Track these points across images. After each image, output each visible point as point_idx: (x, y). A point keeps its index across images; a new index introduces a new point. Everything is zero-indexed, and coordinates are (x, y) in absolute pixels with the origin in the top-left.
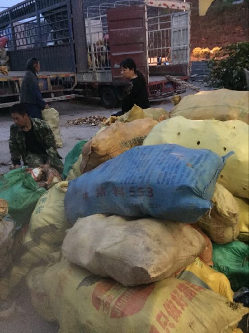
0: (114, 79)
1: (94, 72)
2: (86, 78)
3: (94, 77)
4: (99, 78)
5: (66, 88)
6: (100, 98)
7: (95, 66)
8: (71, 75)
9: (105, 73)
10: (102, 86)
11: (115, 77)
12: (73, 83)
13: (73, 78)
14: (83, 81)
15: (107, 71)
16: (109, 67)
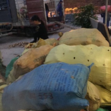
1: (21, 21)
2: (17, 24)
5: (8, 29)
7: (21, 19)
8: (10, 24)
11: (31, 23)
12: (11, 27)
15: (27, 21)
16: (28, 19)
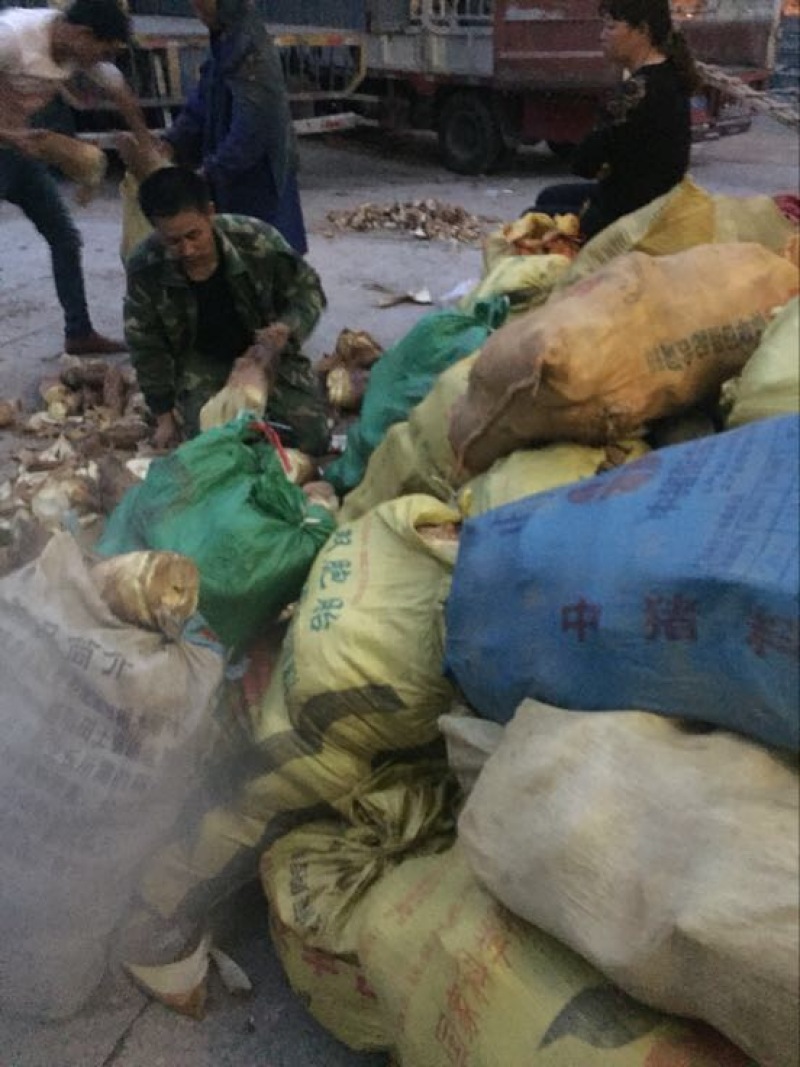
0: (499, 64)
1: (425, 32)
2: (392, 55)
3: (423, 54)
4: (440, 59)
5: (325, 87)
6: (434, 135)
8: (349, 41)
9: (463, 37)
10: (451, 88)
11: (504, 55)
12: (354, 72)
13: (355, 51)
14: (380, 66)
16: (482, 17)
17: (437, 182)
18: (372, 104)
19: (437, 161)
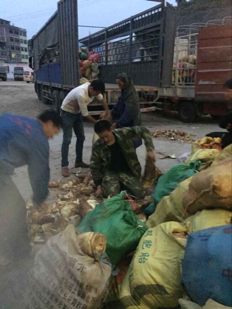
0: (196, 95)
1: (176, 87)
2: (166, 93)
3: (175, 92)
4: (179, 93)
5: (148, 101)
6: (177, 112)
7: (177, 82)
8: (155, 89)
10: (182, 101)
11: (198, 93)
13: (156, 92)
14: (163, 95)
15: (187, 87)
17: (178, 124)
18: (160, 104)
19: (177, 119)
